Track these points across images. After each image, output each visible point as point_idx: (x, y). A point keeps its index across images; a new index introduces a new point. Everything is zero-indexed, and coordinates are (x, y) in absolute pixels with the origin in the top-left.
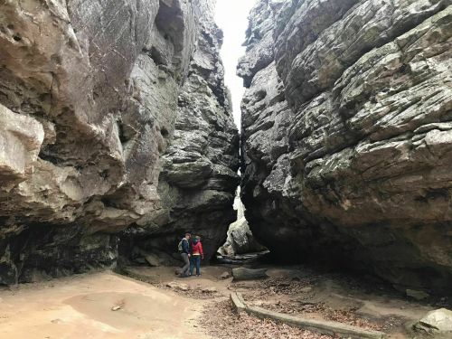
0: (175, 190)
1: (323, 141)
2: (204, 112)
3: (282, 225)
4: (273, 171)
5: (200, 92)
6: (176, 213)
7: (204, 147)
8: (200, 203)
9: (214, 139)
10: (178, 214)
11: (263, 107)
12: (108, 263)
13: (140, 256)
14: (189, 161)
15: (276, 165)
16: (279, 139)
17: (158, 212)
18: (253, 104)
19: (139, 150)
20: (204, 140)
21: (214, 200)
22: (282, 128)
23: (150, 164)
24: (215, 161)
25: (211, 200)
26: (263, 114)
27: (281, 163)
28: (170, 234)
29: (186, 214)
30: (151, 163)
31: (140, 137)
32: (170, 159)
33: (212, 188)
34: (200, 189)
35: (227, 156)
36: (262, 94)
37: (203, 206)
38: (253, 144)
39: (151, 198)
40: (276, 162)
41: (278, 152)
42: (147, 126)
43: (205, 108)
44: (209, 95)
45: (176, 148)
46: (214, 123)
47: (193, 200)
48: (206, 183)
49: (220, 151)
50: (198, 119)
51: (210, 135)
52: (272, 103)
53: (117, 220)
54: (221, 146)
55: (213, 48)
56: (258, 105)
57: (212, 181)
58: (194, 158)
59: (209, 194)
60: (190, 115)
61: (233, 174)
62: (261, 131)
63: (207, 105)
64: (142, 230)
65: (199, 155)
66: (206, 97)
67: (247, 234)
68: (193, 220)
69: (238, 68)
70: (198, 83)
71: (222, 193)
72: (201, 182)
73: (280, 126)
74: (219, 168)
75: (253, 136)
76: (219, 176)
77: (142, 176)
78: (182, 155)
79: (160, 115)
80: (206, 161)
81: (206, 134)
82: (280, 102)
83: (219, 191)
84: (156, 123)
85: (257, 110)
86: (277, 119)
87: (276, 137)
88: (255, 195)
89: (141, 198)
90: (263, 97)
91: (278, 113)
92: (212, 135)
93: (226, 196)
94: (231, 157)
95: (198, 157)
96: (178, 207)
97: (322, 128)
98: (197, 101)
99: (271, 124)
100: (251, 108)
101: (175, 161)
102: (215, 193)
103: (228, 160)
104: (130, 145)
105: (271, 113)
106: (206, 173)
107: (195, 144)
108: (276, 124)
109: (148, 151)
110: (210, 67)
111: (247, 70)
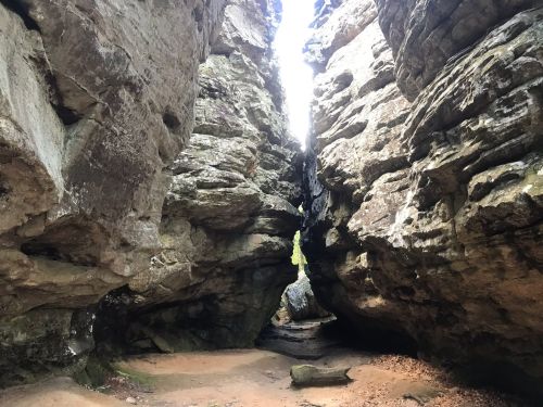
0: (201, 233)
1: (527, 121)
2: (251, 112)
3: (374, 293)
4: (364, 204)
5: (245, 80)
6: (203, 268)
7: (250, 164)
8: (242, 254)
9: (266, 155)
10: (207, 271)
11: (346, 101)
12: (65, 363)
13: (142, 337)
14: (225, 186)
15: (371, 192)
16: (378, 148)
17: (170, 268)
18: (330, 97)
19: (108, 145)
20: (250, 154)
21: (264, 250)
22: (383, 129)
23: (141, 180)
24: (266, 189)
25: (259, 250)
26: (348, 111)
27: (382, 189)
28: (194, 302)
29: (219, 270)
30: (144, 178)
31: (105, 113)
32: (191, 180)
33: (262, 231)
34: (243, 232)
35: (285, 183)
36: (345, 80)
37: (247, 259)
38: (329, 161)
39: (145, 245)
40: (369, 189)
41: (374, 171)
42: (124, 94)
43: (252, 105)
44: (259, 86)
45: (203, 163)
46: (265, 129)
47: (231, 249)
48: (251, 222)
49: (274, 174)
50: (240, 121)
51: (259, 148)
52: (363, 92)
53: (74, 285)
54: (276, 167)
55: (268, 18)
56: (338, 97)
57: (262, 220)
58: (232, 182)
59: (257, 241)
60: (227, 113)
61: (293, 210)
62: (343, 140)
63: (257, 100)
64: (140, 298)
65: (242, 177)
66: (255, 88)
67: (307, 295)
68: (231, 280)
69: (305, 51)
70: (242, 65)
71: (275, 239)
72: (244, 220)
73: (380, 126)
74: (274, 201)
75: (328, 148)
76: (271, 213)
77: (125, 201)
78: (212, 175)
79: (157, 78)
80: (253, 188)
81: (254, 145)
82: (376, 89)
83: (271, 235)
84: (149, 94)
85: (337, 105)
86: (372, 118)
87: (372, 144)
88: (328, 244)
89: (125, 245)
90: (347, 85)
91: (374, 107)
92: (263, 149)
93: (282, 244)
94: (291, 185)
95: (240, 181)
96: (206, 259)
97: (524, 88)
98: (241, 93)
99: (361, 127)
100: (327, 104)
101: (201, 185)
102: (266, 238)
103: (286, 188)
104: (82, 130)
105: (360, 110)
106: (252, 207)
107: (235, 160)
108: (372, 124)
109: (132, 150)
110: (262, 45)
111: (318, 53)
